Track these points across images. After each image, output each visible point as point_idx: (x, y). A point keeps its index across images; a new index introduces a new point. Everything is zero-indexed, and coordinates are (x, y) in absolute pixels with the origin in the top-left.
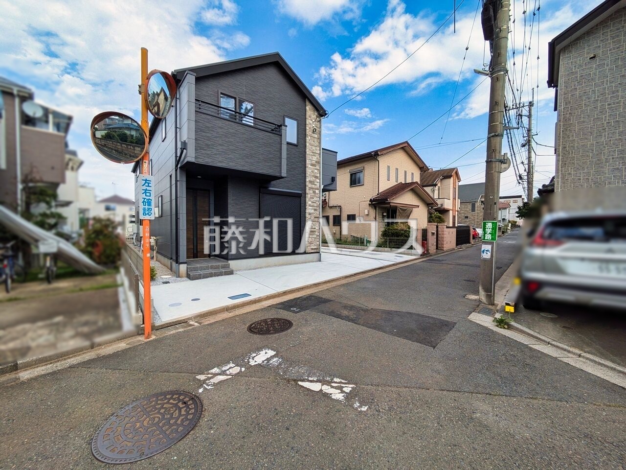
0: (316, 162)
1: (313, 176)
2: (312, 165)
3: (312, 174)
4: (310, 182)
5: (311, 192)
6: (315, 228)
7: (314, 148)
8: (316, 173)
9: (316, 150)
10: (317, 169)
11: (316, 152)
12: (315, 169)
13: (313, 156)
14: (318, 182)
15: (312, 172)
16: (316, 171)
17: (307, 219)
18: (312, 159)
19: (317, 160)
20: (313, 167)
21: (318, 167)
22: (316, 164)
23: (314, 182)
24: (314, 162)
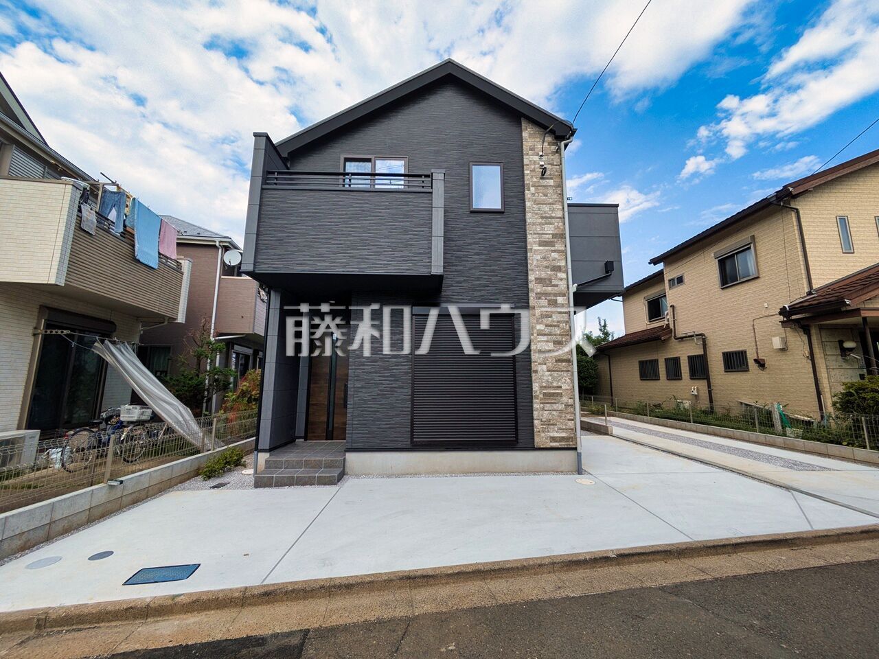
0: (554, 236)
1: (547, 267)
2: (542, 244)
3: (545, 264)
4: (539, 280)
5: (544, 302)
6: (561, 387)
7: (546, 208)
8: (554, 259)
9: (554, 210)
10: (558, 251)
11: (553, 215)
12: (553, 251)
13: (546, 224)
14: (561, 280)
15: (545, 258)
16: (555, 255)
17: (533, 365)
18: (541, 232)
19: (556, 232)
20: (547, 248)
21: (559, 247)
22: (556, 240)
23: (550, 280)
24: (547, 236)
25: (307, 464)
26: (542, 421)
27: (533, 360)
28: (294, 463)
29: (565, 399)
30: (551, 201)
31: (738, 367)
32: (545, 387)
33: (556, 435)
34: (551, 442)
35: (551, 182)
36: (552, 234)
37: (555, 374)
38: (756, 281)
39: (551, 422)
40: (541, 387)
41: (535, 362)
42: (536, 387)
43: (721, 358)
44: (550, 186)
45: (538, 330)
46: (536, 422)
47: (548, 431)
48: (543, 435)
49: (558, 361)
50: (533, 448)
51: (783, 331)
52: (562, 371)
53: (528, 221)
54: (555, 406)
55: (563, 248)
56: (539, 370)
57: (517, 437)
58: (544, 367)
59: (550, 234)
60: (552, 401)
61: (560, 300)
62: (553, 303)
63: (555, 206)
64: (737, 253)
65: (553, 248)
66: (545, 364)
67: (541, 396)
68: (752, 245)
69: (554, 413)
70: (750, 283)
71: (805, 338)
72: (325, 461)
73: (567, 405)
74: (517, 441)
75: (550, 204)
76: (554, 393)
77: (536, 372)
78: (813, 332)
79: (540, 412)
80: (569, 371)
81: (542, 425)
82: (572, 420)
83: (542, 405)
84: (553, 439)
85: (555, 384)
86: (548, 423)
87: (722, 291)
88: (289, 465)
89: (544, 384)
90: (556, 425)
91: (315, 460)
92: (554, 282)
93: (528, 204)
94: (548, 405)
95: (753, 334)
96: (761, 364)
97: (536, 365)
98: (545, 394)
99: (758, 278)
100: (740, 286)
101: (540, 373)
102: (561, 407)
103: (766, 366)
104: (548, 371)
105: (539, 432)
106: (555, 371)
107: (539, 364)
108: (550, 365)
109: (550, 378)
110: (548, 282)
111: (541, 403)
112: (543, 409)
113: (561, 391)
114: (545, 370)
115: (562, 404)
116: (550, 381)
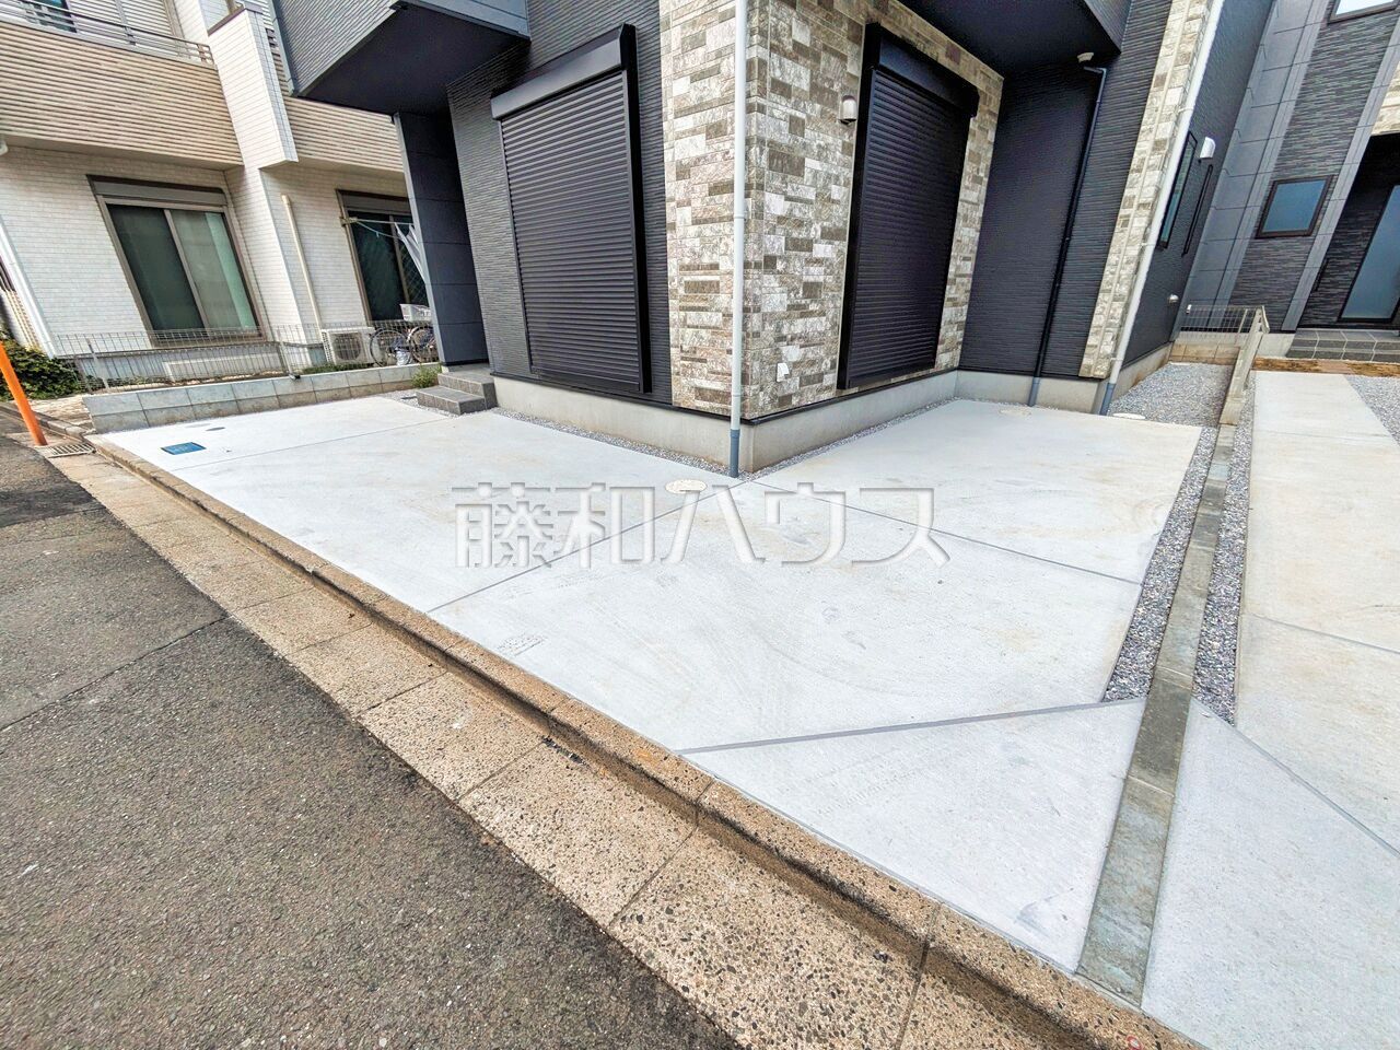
17: (668, 208)
26: (682, 351)
27: (668, 195)
29: (725, 299)
32: (688, 268)
33: (705, 384)
34: (697, 398)
37: (707, 230)
39: (698, 355)
40: (682, 267)
41: (672, 200)
42: (672, 271)
47: (692, 375)
48: (684, 381)
49: (713, 188)
52: (721, 219)
54: (705, 317)
56: (678, 224)
58: (688, 213)
60: (701, 304)
66: (689, 204)
67: (681, 291)
69: (703, 332)
73: (727, 316)
76: (704, 283)
77: (674, 228)
79: (680, 330)
81: (683, 358)
83: (682, 313)
84: (700, 393)
85: (706, 260)
86: (693, 357)
89: (687, 261)
90: (705, 361)
94: (693, 314)
97: (673, 210)
98: (688, 287)
101: (680, 231)
102: (716, 319)
104: (696, 222)
105: (678, 374)
106: (706, 221)
107: (679, 205)
108: (698, 203)
109: (697, 242)
111: (682, 309)
112: (684, 324)
113: (717, 278)
114: (689, 221)
115: (717, 311)
116: (697, 250)
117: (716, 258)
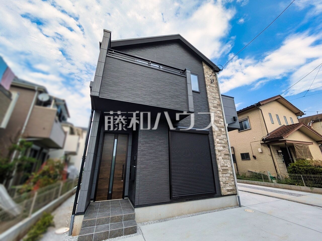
1: (217, 116)
7: (214, 94)
8: (219, 113)
9: (216, 95)
10: (220, 111)
11: (216, 97)
12: (218, 110)
13: (214, 100)
14: (222, 122)
15: (215, 113)
16: (219, 112)
17: (217, 156)
18: (213, 103)
19: (218, 103)
20: (216, 109)
21: (219, 109)
22: (218, 106)
23: (218, 121)
24: (215, 104)
25: (113, 220)
26: (223, 182)
27: (217, 154)
28: (104, 220)
29: (229, 172)
30: (215, 92)
31: (246, 158)
32: (222, 166)
33: (229, 188)
34: (227, 192)
35: (214, 86)
36: (217, 104)
37: (225, 160)
38: (250, 130)
39: (226, 183)
40: (221, 166)
41: (218, 155)
42: (219, 166)
43: (240, 155)
44: (214, 87)
45: (217, 141)
46: (221, 183)
47: (226, 187)
48: (224, 189)
49: (225, 155)
50: (221, 196)
51: (261, 146)
52: (227, 159)
53: (209, 98)
54: (227, 175)
55: (221, 110)
56: (219, 159)
57: (215, 191)
58: (221, 157)
59: (216, 104)
60: (226, 173)
61: (223, 129)
62: (220, 130)
63: (216, 94)
64: (243, 121)
65: (218, 109)
66: (221, 156)
67: (221, 170)
68: (248, 119)
69: (227, 178)
70: (248, 131)
71: (269, 149)
72: (124, 216)
73: (231, 174)
74: (216, 193)
75: (215, 93)
76: (226, 169)
77: (218, 159)
78: (271, 147)
79: (223, 178)
80: (229, 159)
81: (223, 184)
82: (233, 181)
83: (222, 175)
84: (228, 190)
85: (225, 165)
86: (225, 183)
87: (239, 133)
88: (100, 222)
89: (222, 165)
90: (228, 183)
91: (118, 216)
92: (220, 122)
93: (208, 92)
94: (224, 175)
95: (251, 147)
96: (255, 157)
97: (218, 156)
98: (223, 169)
99: (251, 129)
100: (244, 132)
101: (220, 160)
102: (229, 175)
103: (256, 158)
104: (223, 159)
105: (223, 187)
106: (224, 159)
107: (219, 156)
108: (223, 156)
109: (223, 162)
110: (218, 122)
111: (222, 174)
112: (223, 177)
113: (228, 168)
114: (221, 159)
115: (229, 174)
116: (223, 163)
117: (227, 165)
